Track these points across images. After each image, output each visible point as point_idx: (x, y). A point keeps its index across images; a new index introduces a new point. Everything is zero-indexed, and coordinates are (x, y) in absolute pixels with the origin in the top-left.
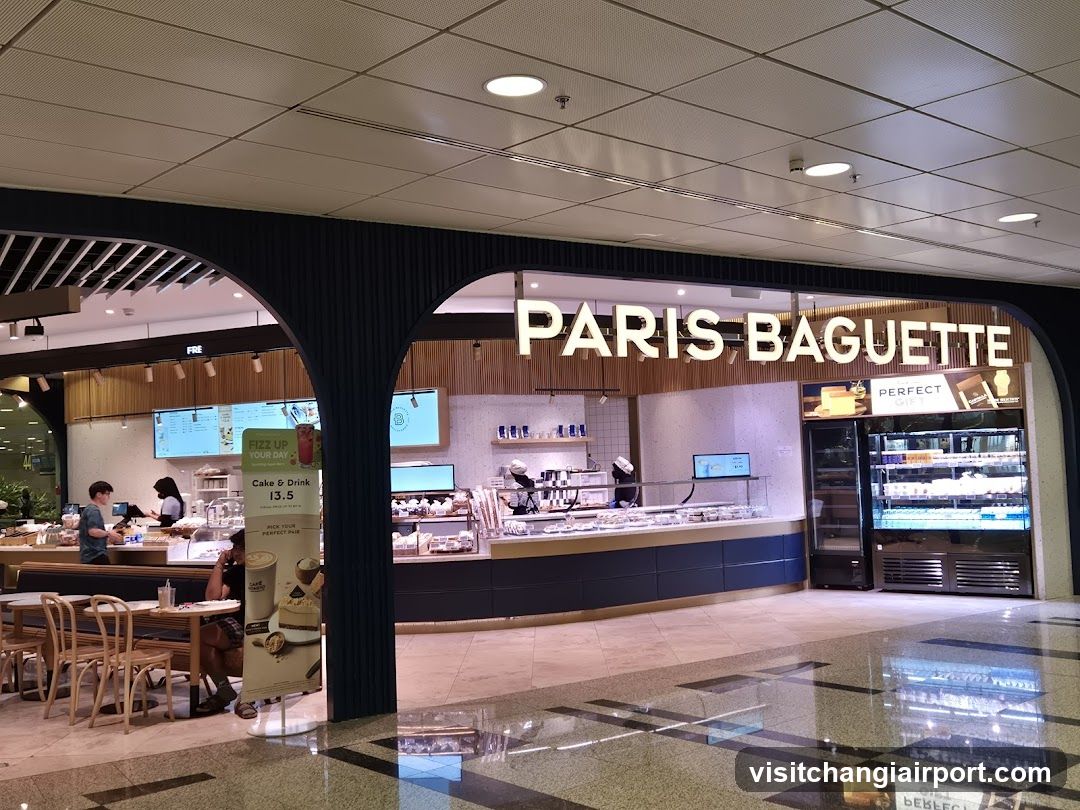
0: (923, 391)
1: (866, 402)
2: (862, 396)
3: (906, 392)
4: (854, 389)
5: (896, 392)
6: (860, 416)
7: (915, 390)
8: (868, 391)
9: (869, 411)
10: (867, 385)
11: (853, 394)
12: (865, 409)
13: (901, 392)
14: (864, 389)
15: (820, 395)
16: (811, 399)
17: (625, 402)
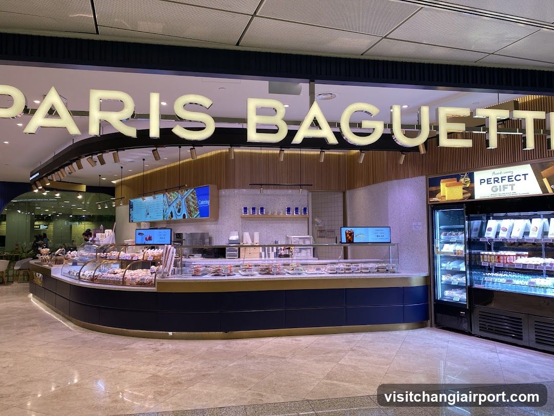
0: (513, 179)
1: (470, 190)
2: (468, 185)
3: (500, 181)
4: (462, 180)
5: (492, 181)
6: (466, 200)
7: (507, 179)
8: (472, 181)
9: (472, 197)
10: (471, 176)
11: (461, 184)
12: (470, 195)
13: (496, 180)
14: (469, 179)
15: (439, 185)
16: (434, 189)
17: (341, 195)
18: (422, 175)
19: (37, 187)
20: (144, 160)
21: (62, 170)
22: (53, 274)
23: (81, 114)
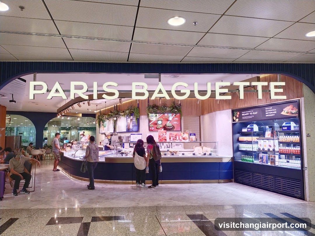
17: (198, 118)
18: (230, 109)
19: (59, 115)
20: (106, 102)
21: (68, 108)
22: (64, 155)
23: (67, 91)
